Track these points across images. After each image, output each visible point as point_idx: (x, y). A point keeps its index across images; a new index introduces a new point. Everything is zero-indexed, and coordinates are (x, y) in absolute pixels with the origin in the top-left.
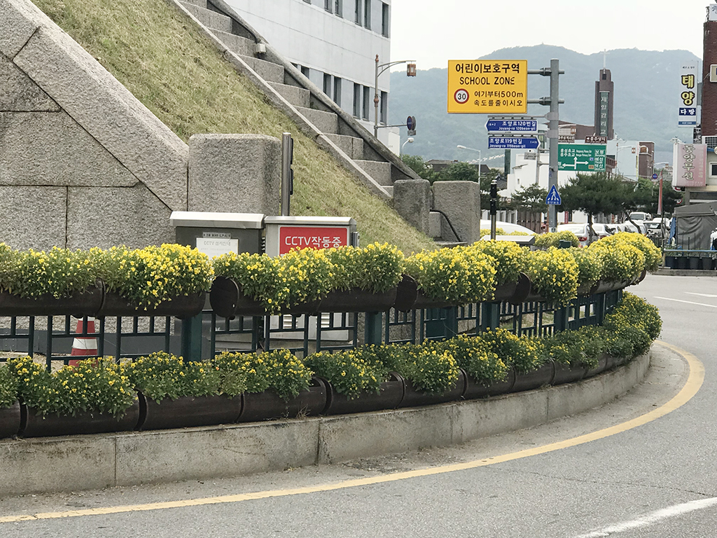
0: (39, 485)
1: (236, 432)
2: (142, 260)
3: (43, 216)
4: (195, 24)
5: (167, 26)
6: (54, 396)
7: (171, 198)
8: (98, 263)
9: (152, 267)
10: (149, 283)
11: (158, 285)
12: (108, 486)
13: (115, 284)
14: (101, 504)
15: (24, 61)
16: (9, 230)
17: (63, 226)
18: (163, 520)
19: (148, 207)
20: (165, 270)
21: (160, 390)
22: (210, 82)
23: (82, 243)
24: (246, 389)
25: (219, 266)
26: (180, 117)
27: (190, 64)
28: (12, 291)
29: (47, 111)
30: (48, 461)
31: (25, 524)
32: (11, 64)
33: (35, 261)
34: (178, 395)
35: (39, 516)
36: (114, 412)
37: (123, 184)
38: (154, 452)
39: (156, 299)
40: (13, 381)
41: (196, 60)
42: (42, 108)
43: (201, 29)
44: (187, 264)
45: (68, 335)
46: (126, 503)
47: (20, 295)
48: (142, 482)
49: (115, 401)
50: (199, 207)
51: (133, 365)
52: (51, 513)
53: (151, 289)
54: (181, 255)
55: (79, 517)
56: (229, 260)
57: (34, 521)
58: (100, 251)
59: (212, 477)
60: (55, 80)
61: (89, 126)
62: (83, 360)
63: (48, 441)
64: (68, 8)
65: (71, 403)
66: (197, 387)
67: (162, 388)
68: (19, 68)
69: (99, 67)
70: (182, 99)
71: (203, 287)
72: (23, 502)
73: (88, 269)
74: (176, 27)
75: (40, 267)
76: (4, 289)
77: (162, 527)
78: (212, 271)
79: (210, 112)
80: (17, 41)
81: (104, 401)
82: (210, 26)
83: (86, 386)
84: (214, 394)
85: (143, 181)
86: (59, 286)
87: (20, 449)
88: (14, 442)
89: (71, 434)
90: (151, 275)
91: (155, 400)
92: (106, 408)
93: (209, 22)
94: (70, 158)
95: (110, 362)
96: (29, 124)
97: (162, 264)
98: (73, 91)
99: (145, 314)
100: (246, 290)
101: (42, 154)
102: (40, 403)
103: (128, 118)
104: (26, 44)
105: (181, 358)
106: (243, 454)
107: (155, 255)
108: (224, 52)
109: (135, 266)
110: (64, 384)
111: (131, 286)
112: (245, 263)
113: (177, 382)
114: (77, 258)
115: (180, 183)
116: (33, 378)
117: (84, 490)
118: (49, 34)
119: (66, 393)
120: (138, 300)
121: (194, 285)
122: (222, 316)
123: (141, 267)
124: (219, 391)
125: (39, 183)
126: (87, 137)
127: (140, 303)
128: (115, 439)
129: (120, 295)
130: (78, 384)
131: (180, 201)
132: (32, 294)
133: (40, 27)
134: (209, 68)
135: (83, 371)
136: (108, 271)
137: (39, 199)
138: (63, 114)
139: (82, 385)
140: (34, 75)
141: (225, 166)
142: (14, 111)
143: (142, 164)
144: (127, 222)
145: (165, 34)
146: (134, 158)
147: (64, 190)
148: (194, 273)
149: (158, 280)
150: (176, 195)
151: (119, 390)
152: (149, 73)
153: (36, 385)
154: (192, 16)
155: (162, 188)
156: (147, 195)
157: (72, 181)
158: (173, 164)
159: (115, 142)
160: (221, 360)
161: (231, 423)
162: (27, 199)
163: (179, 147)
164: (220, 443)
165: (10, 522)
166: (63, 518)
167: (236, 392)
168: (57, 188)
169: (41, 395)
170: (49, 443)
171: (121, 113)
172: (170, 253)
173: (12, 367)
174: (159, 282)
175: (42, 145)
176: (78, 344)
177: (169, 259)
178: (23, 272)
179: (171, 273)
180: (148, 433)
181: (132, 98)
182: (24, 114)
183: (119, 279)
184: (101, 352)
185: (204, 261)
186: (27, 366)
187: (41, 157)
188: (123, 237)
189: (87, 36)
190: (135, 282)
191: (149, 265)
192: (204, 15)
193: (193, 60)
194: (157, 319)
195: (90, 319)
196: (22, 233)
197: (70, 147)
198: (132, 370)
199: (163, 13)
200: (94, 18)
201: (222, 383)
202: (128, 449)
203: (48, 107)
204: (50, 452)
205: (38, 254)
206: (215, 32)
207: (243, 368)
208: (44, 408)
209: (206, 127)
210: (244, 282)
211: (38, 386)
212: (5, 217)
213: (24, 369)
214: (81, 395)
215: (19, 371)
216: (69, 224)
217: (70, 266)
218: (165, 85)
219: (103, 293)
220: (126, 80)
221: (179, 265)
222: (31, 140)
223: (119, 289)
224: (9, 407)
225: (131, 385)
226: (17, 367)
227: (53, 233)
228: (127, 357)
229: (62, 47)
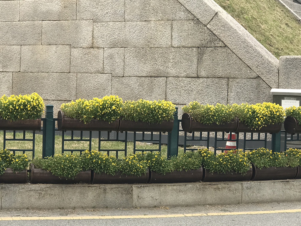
0: (210, 201)
1: (295, 183)
2: (254, 109)
3: (218, 90)
4: (287, 9)
5: (274, 10)
6: (217, 165)
7: (271, 83)
8: (236, 110)
9: (258, 112)
10: (257, 119)
11: (261, 120)
12: (239, 203)
13: (243, 119)
14: (235, 211)
15: (211, 26)
16: (204, 96)
17: (226, 94)
18: (260, 218)
19: (262, 87)
20: (264, 113)
21: (261, 164)
22: (292, 34)
23: (234, 102)
24: (299, 164)
25: (288, 112)
26: (277, 48)
27: (283, 26)
28: (200, 121)
29: (220, 47)
30: (214, 192)
31: (203, 217)
32: (206, 28)
33: (209, 109)
34: (269, 166)
35: (209, 214)
36: (242, 172)
37: (251, 77)
38: (258, 190)
39: (260, 126)
40: (200, 159)
41: (286, 24)
42: (218, 45)
43: (289, 11)
44: (273, 111)
45: (224, 140)
46: (245, 211)
47: (203, 123)
48: (253, 202)
49: (242, 168)
50: (283, 87)
51: (250, 153)
52: (214, 213)
53: (258, 121)
54: (271, 107)
55: (225, 215)
56: (292, 109)
57: (206, 216)
58: (237, 105)
59: (283, 201)
60: (224, 34)
61: (237, 53)
62: (229, 150)
63: (214, 183)
64: (231, 4)
65: (223, 168)
66: (278, 163)
67: (262, 163)
68: (209, 29)
69: (242, 28)
70: (279, 41)
71: (281, 121)
72: (203, 208)
73: (231, 113)
74: (278, 10)
75: (211, 111)
76: (196, 120)
77: (259, 221)
78: (284, 114)
79: (291, 46)
80: (208, 18)
81: (238, 168)
82: (294, 9)
83: (230, 161)
84: (285, 166)
85: (260, 76)
86: (219, 120)
87: (202, 186)
88: (200, 183)
89: (224, 181)
90: (258, 115)
91: (259, 168)
92: (238, 171)
93: (294, 8)
94: (229, 66)
95: (241, 152)
96: (213, 52)
97: (263, 111)
98: (231, 38)
99: (255, 132)
100: (300, 122)
101: (218, 64)
102: (211, 168)
103: (253, 49)
104: (212, 19)
105: (271, 150)
106: (297, 192)
107: (260, 107)
108: (299, 21)
109: (251, 111)
110: (220, 160)
111: (249, 120)
112: (299, 111)
113: (269, 161)
114: (227, 108)
115: (275, 77)
116: (208, 157)
117: (229, 204)
118: (221, 15)
119: (221, 164)
120: (252, 126)
121: (277, 120)
122: (289, 133)
123: (254, 112)
124: (287, 165)
125: (217, 76)
126: (236, 57)
127: (253, 127)
128: (242, 184)
129: (245, 123)
130: (226, 160)
131: (275, 84)
132: (208, 122)
133: (218, 12)
134: (292, 27)
135: (229, 155)
136: (240, 114)
137: (216, 83)
138: (227, 48)
139: (228, 161)
140: (215, 32)
141: (294, 69)
142: (207, 47)
143: (259, 69)
144: (253, 93)
145: (273, 13)
146: (256, 66)
147: (227, 79)
148: (276, 115)
149: (261, 117)
150: (273, 82)
151: (244, 163)
152: (265, 30)
153: (209, 160)
154: (286, 5)
155: (268, 79)
156: (261, 81)
157: (230, 76)
158: (272, 69)
159: (248, 59)
160: (289, 152)
161: (292, 178)
162: (212, 83)
163: (275, 61)
164: (287, 187)
165: (197, 216)
166: (218, 216)
167: (295, 165)
168: (224, 79)
169: (211, 165)
170: (214, 185)
171: (251, 47)
172: (266, 106)
173: (200, 152)
174: (261, 118)
175: (218, 61)
176: (228, 144)
177: (266, 109)
178: (204, 113)
179: (266, 115)
180: (256, 182)
181: (256, 41)
182: (211, 48)
183: (244, 117)
184: (237, 147)
185: (281, 110)
186: (206, 152)
187: (217, 66)
188: (251, 99)
189: (238, 15)
190: (251, 118)
191: (257, 111)
192: (291, 5)
193: (285, 24)
194: (261, 134)
195: (232, 133)
196: (209, 97)
197: (229, 61)
198: (250, 155)
199: (273, 4)
200: (242, 8)
201: (288, 162)
202: (247, 188)
203: (220, 45)
204: (215, 188)
205: (211, 106)
206: (296, 12)
207: (298, 155)
208: (212, 170)
209: (288, 52)
210: (299, 119)
211: (210, 161)
212: (203, 91)
213: (204, 154)
214: (227, 165)
215: (203, 154)
216: (229, 94)
217: (224, 111)
218: (271, 35)
219: (238, 123)
220: (254, 33)
221: (270, 111)
222: (213, 59)
223: (244, 121)
224: (198, 169)
225: (249, 161)
226: (201, 152)
227: (222, 97)
228: (248, 149)
229: (227, 20)
